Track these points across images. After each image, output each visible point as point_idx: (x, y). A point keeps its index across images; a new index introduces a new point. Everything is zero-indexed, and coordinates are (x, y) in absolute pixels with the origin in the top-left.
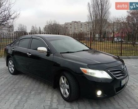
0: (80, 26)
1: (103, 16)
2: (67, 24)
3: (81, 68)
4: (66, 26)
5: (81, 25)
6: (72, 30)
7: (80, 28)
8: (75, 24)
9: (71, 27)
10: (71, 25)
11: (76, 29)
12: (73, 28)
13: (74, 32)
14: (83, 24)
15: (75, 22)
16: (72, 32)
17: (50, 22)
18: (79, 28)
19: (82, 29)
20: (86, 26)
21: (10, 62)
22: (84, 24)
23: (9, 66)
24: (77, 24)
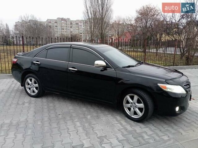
0: (70, 26)
1: (104, 14)
2: (50, 21)
3: (158, 84)
4: (50, 24)
5: (71, 23)
6: (59, 30)
7: (70, 28)
8: (63, 22)
9: (56, 26)
10: (56, 22)
11: (63, 29)
12: (59, 27)
13: (62, 34)
14: (73, 23)
15: (62, 19)
16: (59, 33)
17: (26, 16)
18: (68, 28)
19: (72, 30)
20: (77, 26)
21: (28, 80)
22: (75, 23)
23: (26, 86)
24: (65, 22)
